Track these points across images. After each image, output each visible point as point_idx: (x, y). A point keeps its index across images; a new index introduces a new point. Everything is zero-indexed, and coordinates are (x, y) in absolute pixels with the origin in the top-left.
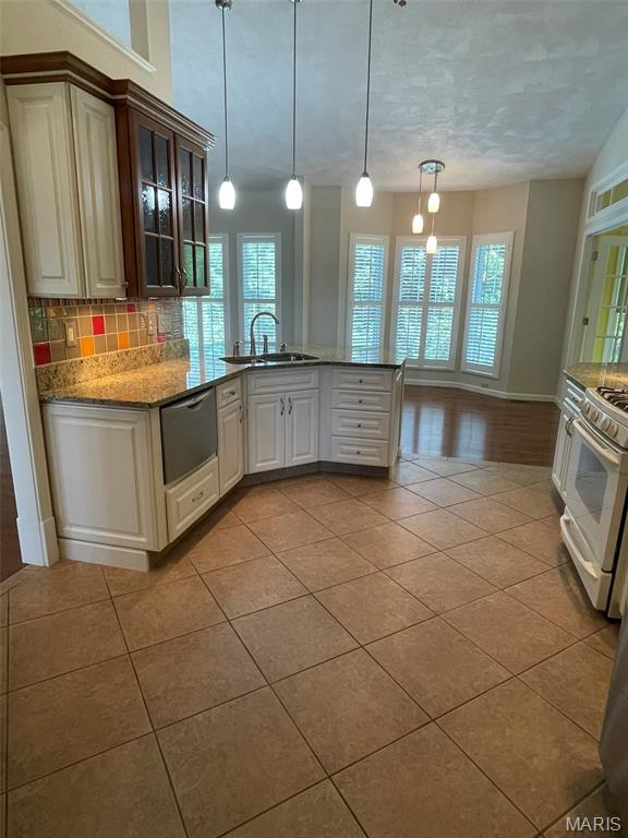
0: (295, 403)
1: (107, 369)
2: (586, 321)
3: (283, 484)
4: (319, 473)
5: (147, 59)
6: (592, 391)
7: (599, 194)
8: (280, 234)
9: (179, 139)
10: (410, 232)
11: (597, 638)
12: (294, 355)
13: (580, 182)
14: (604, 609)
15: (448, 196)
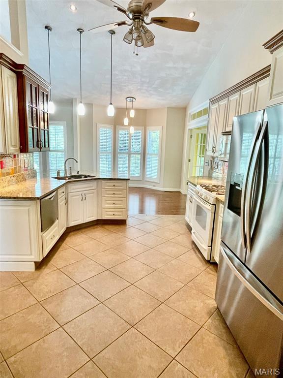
0: (87, 195)
1: (6, 184)
2: (190, 161)
3: (84, 230)
4: (97, 224)
5: (19, 50)
6: (198, 186)
7: (192, 114)
8: (66, 122)
9: (39, 87)
10: (123, 125)
11: (208, 269)
12: (83, 175)
13: (184, 109)
14: (209, 259)
15: (137, 111)
